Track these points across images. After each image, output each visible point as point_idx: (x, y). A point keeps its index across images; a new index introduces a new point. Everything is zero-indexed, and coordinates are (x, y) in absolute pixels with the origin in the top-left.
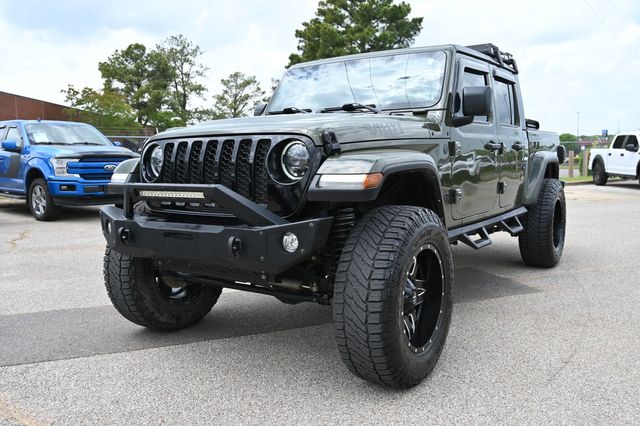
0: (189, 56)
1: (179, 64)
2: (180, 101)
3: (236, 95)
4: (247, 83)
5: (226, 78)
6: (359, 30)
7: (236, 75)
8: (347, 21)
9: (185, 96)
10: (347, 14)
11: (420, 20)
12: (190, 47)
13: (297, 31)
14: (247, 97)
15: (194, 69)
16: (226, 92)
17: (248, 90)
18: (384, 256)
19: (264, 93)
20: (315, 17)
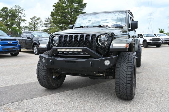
0: (21, 11)
1: (18, 13)
2: (18, 24)
3: (35, 23)
4: (38, 19)
5: (32, 18)
6: (70, 6)
7: (35, 17)
8: (67, 3)
9: (20, 23)
10: (66, 1)
11: (86, 4)
12: (21, 9)
13: (53, 5)
14: (38, 23)
15: (22, 15)
16: (32, 21)
17: (38, 21)
18: (130, 65)
19: (43, 22)
20: (58, 2)
